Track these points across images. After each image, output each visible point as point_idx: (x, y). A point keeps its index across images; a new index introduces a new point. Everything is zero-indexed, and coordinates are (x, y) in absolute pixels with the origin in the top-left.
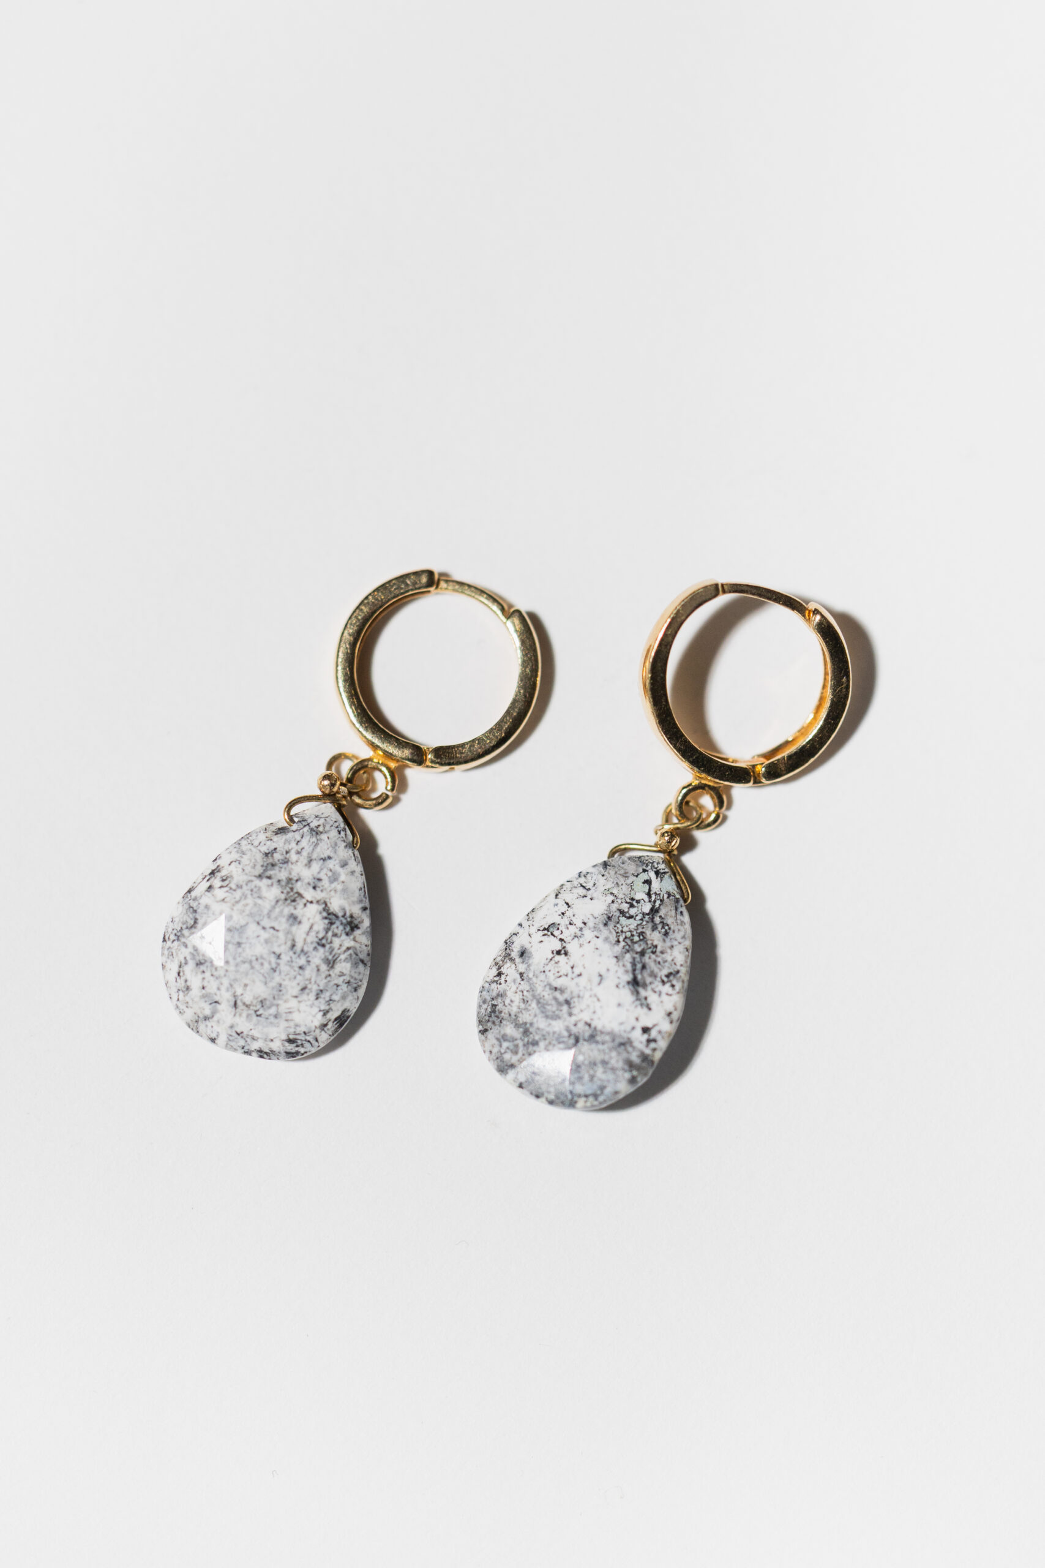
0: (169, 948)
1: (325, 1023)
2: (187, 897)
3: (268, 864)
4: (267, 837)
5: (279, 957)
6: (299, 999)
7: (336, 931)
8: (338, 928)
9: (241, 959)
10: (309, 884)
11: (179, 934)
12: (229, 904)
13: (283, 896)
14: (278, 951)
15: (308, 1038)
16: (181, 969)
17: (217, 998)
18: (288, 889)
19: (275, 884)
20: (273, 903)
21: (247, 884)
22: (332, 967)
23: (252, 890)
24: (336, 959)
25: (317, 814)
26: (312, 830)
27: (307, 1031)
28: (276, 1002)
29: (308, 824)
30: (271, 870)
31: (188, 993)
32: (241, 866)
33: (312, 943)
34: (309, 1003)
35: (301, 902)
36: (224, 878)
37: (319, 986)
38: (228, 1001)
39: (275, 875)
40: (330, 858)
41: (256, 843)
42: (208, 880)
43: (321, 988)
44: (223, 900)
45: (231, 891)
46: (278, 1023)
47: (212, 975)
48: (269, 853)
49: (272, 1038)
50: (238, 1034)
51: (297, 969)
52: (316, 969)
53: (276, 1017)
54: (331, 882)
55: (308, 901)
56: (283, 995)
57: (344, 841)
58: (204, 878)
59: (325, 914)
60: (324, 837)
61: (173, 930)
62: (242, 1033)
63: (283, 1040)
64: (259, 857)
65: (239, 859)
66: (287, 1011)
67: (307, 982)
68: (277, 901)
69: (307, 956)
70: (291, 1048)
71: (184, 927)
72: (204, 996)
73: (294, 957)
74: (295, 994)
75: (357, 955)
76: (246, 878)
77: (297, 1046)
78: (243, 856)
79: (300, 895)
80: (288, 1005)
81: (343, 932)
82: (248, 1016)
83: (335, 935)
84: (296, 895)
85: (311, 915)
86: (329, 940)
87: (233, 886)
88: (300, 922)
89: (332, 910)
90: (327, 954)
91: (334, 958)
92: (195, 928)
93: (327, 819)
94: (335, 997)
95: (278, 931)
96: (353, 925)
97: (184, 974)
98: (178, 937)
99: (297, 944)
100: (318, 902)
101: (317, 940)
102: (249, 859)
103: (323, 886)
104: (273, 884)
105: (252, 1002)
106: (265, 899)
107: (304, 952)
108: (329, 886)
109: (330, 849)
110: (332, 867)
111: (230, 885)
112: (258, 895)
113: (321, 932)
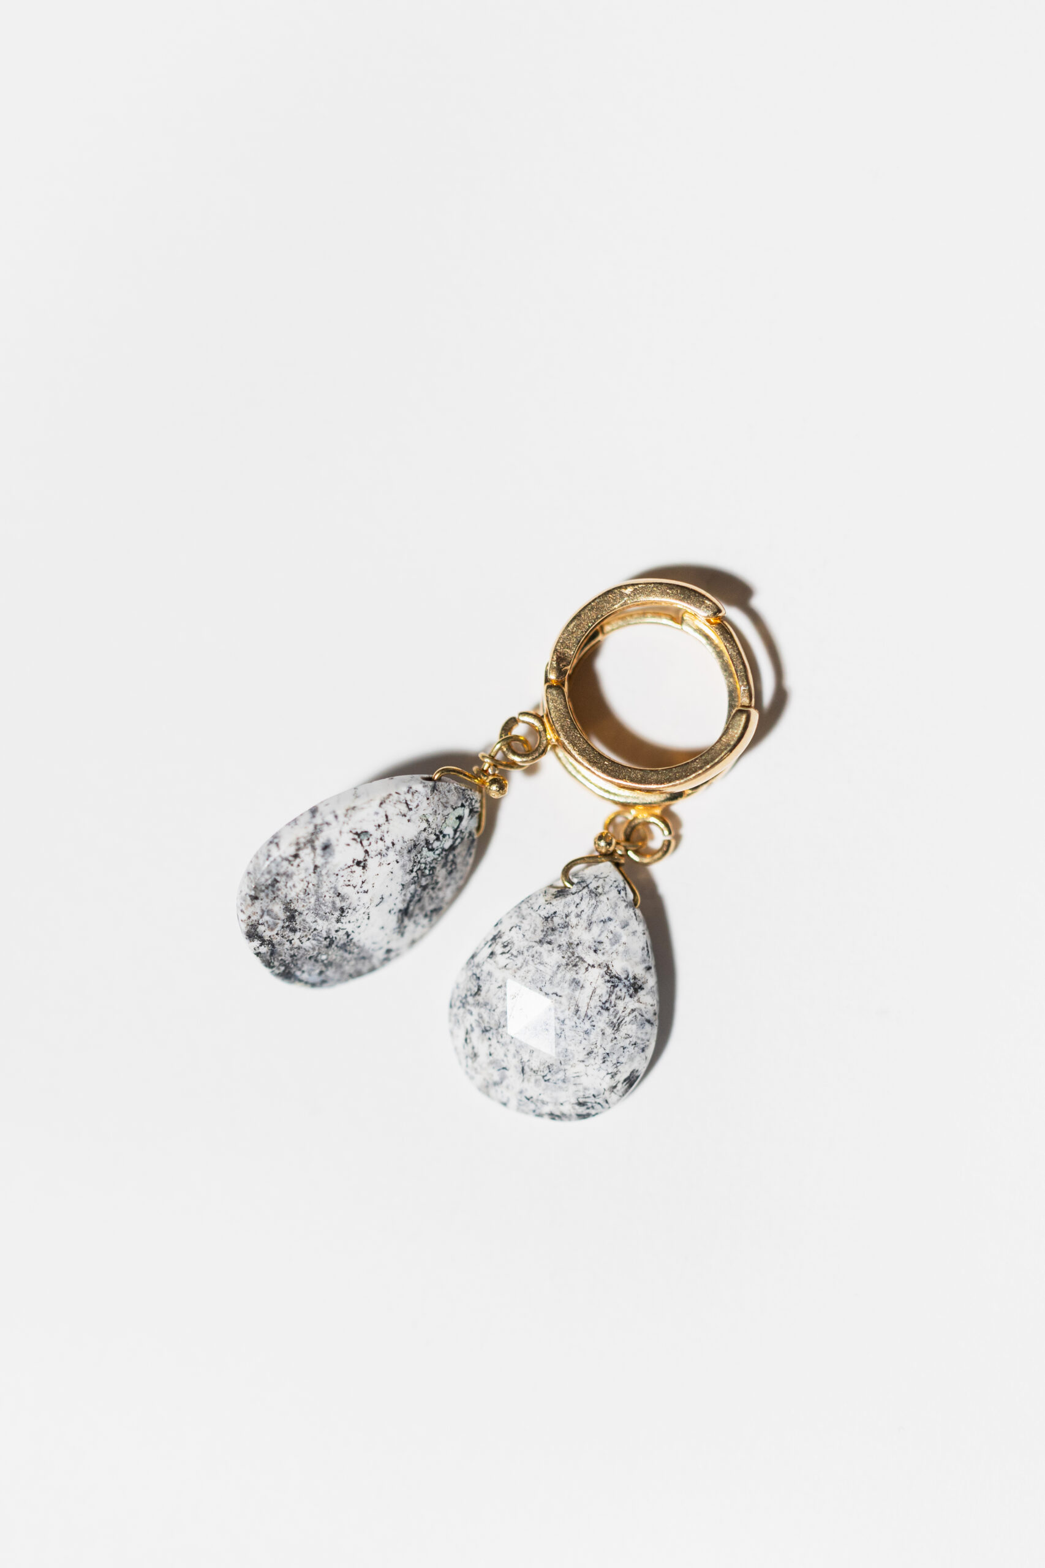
0: (456, 1014)
1: (614, 1085)
2: (470, 963)
3: (548, 929)
4: (546, 901)
5: (563, 1022)
6: (586, 1063)
7: (619, 993)
8: (621, 991)
10: (590, 948)
11: (464, 1001)
12: (510, 971)
13: (564, 961)
14: (561, 1017)
15: (598, 1101)
16: (468, 1036)
17: (504, 1065)
18: (570, 955)
19: (556, 949)
20: (555, 969)
21: (527, 950)
22: (617, 1030)
23: (533, 957)
24: (621, 1022)
25: (596, 874)
26: (591, 891)
27: (596, 1094)
28: (562, 1067)
29: (587, 886)
30: (551, 935)
31: (476, 1059)
32: (521, 932)
33: (595, 1007)
34: (597, 1066)
35: (582, 967)
36: (505, 944)
37: (605, 1049)
38: (516, 1067)
39: (556, 939)
40: (610, 919)
41: (536, 907)
42: (490, 946)
43: (608, 1051)
44: (506, 966)
45: (513, 957)
46: (566, 1087)
47: (498, 1042)
48: (549, 917)
49: (562, 1102)
50: (528, 1099)
51: (582, 1034)
52: (601, 1033)
53: (564, 1081)
54: (613, 944)
55: (589, 965)
56: (569, 1060)
57: (625, 901)
58: (486, 943)
59: (607, 978)
60: (603, 898)
61: (458, 996)
62: (532, 1097)
63: (573, 1104)
64: (539, 921)
65: (519, 924)
66: (575, 1075)
67: (593, 1047)
68: (559, 967)
69: (591, 1020)
70: (582, 1110)
71: (469, 994)
72: (491, 1063)
73: (578, 1021)
74: (581, 1059)
75: (642, 1016)
76: (526, 944)
77: (588, 1108)
78: (524, 921)
79: (582, 959)
80: (575, 1069)
81: (627, 994)
82: (536, 1081)
83: (619, 998)
84: (578, 959)
85: (594, 979)
86: (613, 1003)
87: (515, 953)
88: (582, 987)
89: (614, 973)
90: (612, 1017)
91: (619, 1021)
92: (479, 995)
93: (606, 879)
94: (621, 1060)
95: (560, 996)
96: (636, 986)
97: (470, 1041)
98: (463, 1004)
99: (580, 1009)
100: (599, 965)
101: (601, 1004)
102: (528, 924)
103: (604, 949)
104: (553, 950)
105: (539, 1068)
106: (546, 965)
107: (587, 1016)
108: (611, 949)
109: (610, 910)
110: (612, 928)
111: (511, 951)
112: (538, 961)
113: (604, 995)
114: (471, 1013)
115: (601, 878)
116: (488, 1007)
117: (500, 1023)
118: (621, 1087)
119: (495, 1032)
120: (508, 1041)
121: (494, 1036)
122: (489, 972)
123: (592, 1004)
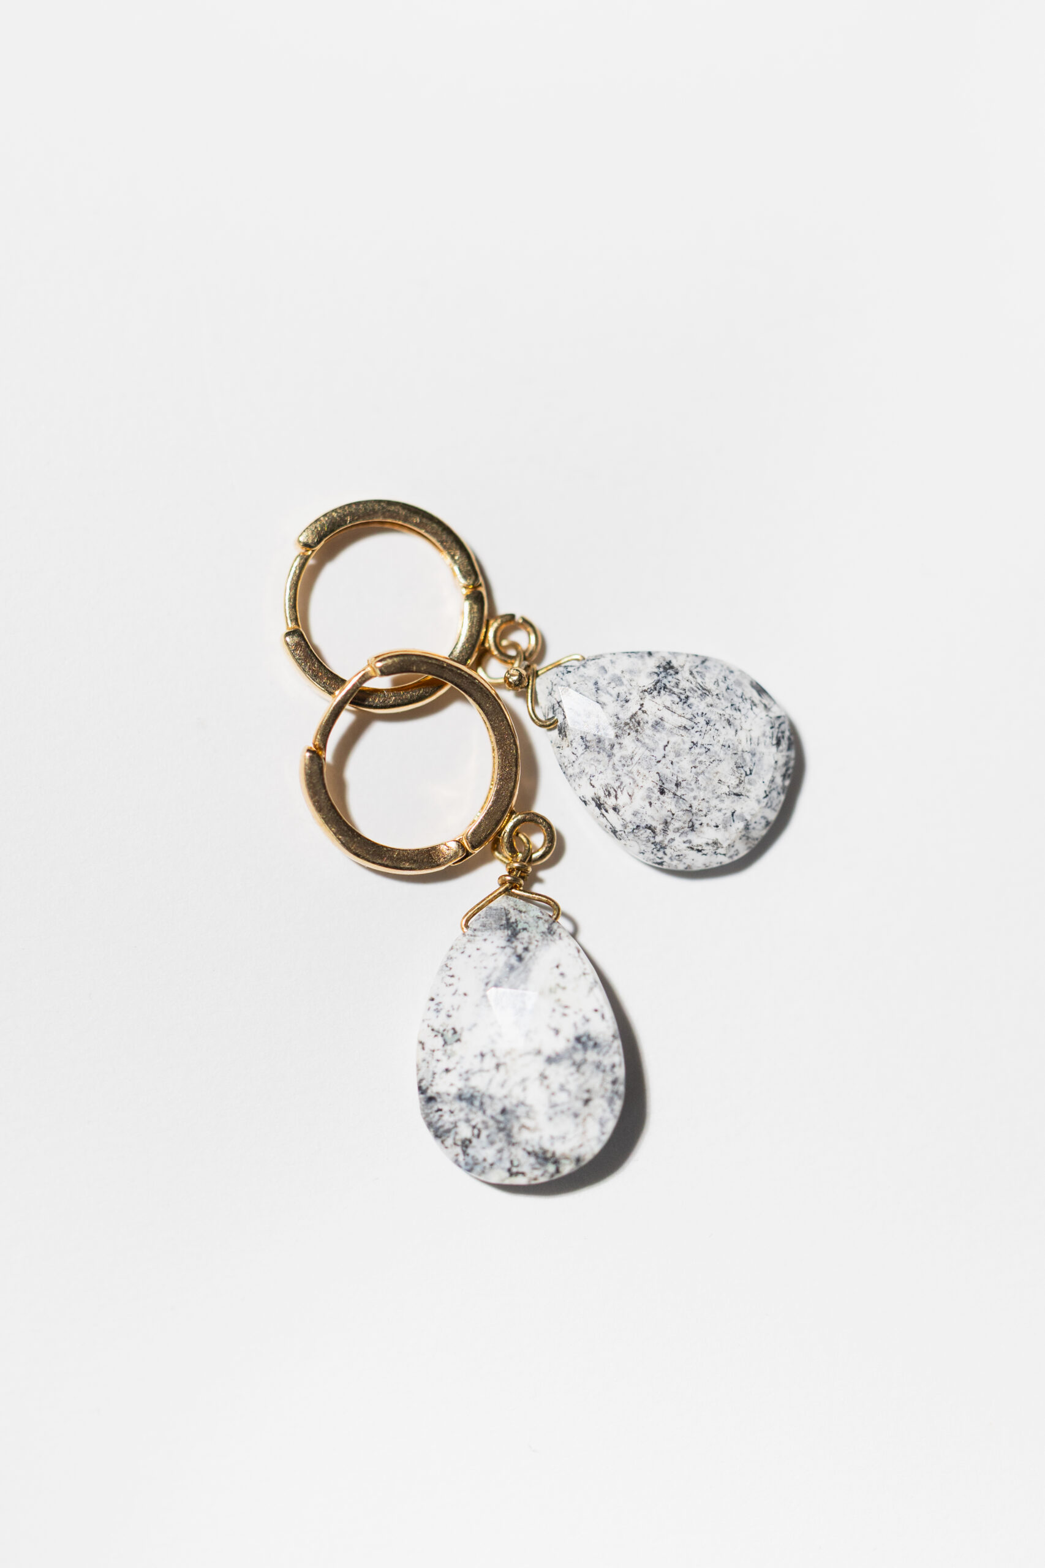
0: (671, 859)
1: (763, 706)
2: (620, 835)
3: (597, 747)
4: (568, 746)
5: (695, 744)
6: (739, 729)
7: (672, 684)
8: (670, 681)
9: (693, 783)
10: (622, 706)
11: (658, 847)
12: (636, 790)
13: (633, 734)
14: (690, 745)
15: (777, 725)
16: (695, 848)
17: (729, 814)
18: (627, 727)
19: (620, 741)
20: (639, 744)
21: (617, 770)
22: (709, 692)
23: (624, 765)
24: (701, 686)
25: (548, 692)
27: (770, 726)
28: (740, 753)
29: (559, 703)
30: (603, 744)
31: (720, 843)
32: (597, 775)
33: (684, 709)
34: (743, 718)
35: (641, 716)
36: (607, 793)
37: (727, 707)
38: (733, 802)
39: (610, 739)
40: (596, 683)
41: (573, 758)
42: (607, 811)
43: (729, 705)
44: (630, 796)
45: (622, 787)
46: (760, 754)
47: (706, 816)
48: (586, 746)
49: (774, 762)
50: (767, 796)
51: (709, 727)
52: (710, 708)
53: (754, 755)
54: (622, 684)
55: (640, 709)
56: (733, 744)
57: (578, 668)
58: (603, 815)
59: (655, 693)
61: (652, 853)
62: (765, 792)
63: (777, 750)
64: (589, 755)
65: (589, 777)
66: (749, 742)
67: (723, 718)
68: (638, 740)
69: (696, 716)
71: (652, 840)
72: (725, 827)
73: (696, 729)
74: (733, 732)
75: (697, 666)
76: (610, 771)
77: (783, 737)
78: (586, 771)
79: (633, 716)
80: (744, 741)
81: (674, 676)
82: (750, 783)
83: (677, 685)
84: (633, 720)
85: (655, 706)
86: (682, 691)
87: (618, 784)
88: (662, 719)
89: (651, 685)
90: (696, 695)
91: (701, 689)
92: (655, 828)
93: (554, 683)
94: (739, 693)
95: (668, 742)
96: (667, 667)
97: (701, 845)
98: (661, 847)
99: (684, 725)
100: (641, 699)
101: (681, 703)
102: (590, 767)
103: (625, 693)
104: (620, 743)
105: (738, 777)
106: (635, 753)
107: (692, 718)
108: (626, 686)
109: (587, 682)
110: (605, 682)
111: (615, 788)
112: (629, 760)
113: (673, 699)
114: (673, 840)
115: (552, 689)
116: (669, 820)
117: (687, 810)
118: (766, 701)
119: (695, 817)
120: (706, 805)
121: (699, 819)
122: (633, 814)
123: (680, 712)
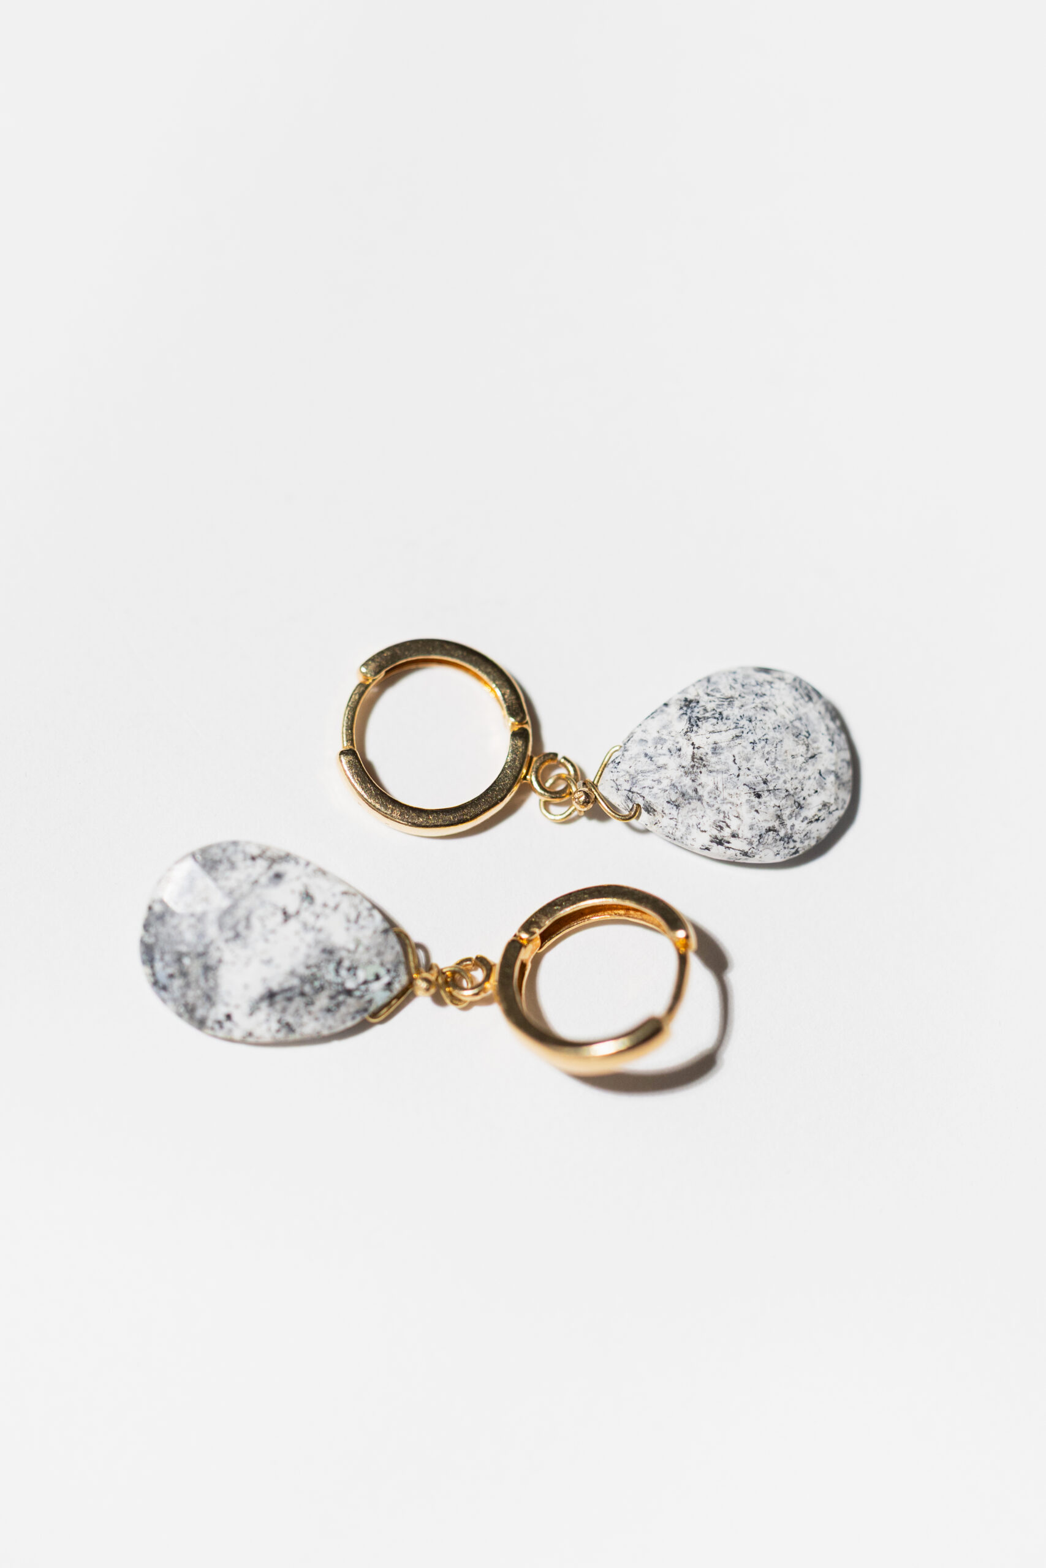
0: (802, 842)
1: (778, 679)
2: (752, 853)
3: (685, 800)
4: (663, 817)
5: (754, 743)
6: (775, 708)
7: (702, 712)
8: (698, 712)
9: (775, 772)
11: (786, 839)
12: (739, 809)
13: (704, 770)
14: (750, 747)
15: (798, 686)
16: (813, 820)
17: (818, 776)
18: (695, 768)
19: (698, 782)
20: (714, 774)
21: (713, 806)
22: (732, 697)
23: (716, 798)
24: (723, 698)
25: (615, 791)
26: (633, 784)
28: (790, 725)
29: (630, 791)
30: (688, 794)
31: (828, 803)
32: (701, 821)
33: (725, 724)
34: (772, 698)
35: (698, 753)
36: (719, 829)
37: (754, 699)
38: (813, 765)
39: (690, 787)
40: (646, 755)
41: (673, 822)
42: (729, 842)
43: (754, 696)
44: (737, 817)
45: (726, 815)
47: (803, 790)
48: (676, 805)
51: (753, 723)
52: (743, 708)
54: (665, 741)
55: (694, 748)
56: (781, 722)
58: (728, 847)
59: (695, 728)
60: (632, 771)
61: (785, 848)
63: (814, 705)
64: (683, 811)
65: (696, 827)
66: (790, 713)
67: (758, 709)
68: (711, 772)
69: (738, 722)
70: (814, 695)
71: (778, 838)
72: (822, 788)
73: (745, 732)
74: (774, 713)
75: (708, 687)
76: (708, 810)
77: (809, 691)
78: (691, 825)
79: (693, 757)
80: (786, 715)
81: (698, 706)
82: (815, 742)
83: (705, 710)
84: (695, 760)
85: (703, 737)
86: (713, 712)
87: (722, 815)
88: (715, 743)
89: (688, 725)
90: (725, 707)
91: (724, 700)
92: (774, 827)
93: (615, 779)
94: (754, 683)
95: (734, 756)
96: (687, 703)
97: (815, 815)
98: (789, 838)
99: (734, 735)
100: (689, 740)
101: (720, 721)
102: (691, 819)
103: (673, 745)
104: (700, 784)
105: (803, 744)
106: (716, 782)
107: (736, 726)
108: (670, 740)
109: (638, 760)
110: (652, 749)
111: (722, 820)
112: (716, 791)
113: (711, 723)
114: (793, 826)
115: (617, 785)
116: (779, 813)
117: (786, 796)
118: (776, 675)
119: (796, 797)
120: (797, 781)
121: (800, 796)
122: (750, 829)
123: (724, 728)
